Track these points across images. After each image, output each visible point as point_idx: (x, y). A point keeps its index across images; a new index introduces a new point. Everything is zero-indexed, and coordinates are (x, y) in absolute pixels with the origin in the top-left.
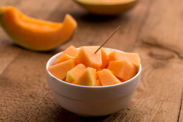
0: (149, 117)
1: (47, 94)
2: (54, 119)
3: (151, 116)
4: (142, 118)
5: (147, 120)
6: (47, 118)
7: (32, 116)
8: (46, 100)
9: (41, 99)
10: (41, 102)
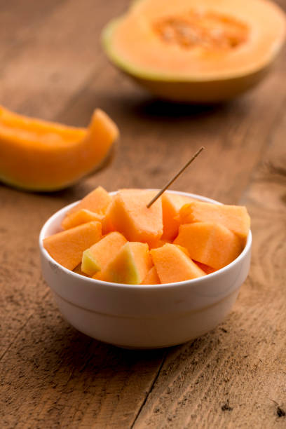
0: (269, 349)
1: (47, 294)
2: (57, 353)
3: (273, 349)
4: (254, 351)
5: (264, 356)
6: (42, 352)
7: (10, 345)
8: (43, 309)
9: (31, 306)
10: (32, 312)
